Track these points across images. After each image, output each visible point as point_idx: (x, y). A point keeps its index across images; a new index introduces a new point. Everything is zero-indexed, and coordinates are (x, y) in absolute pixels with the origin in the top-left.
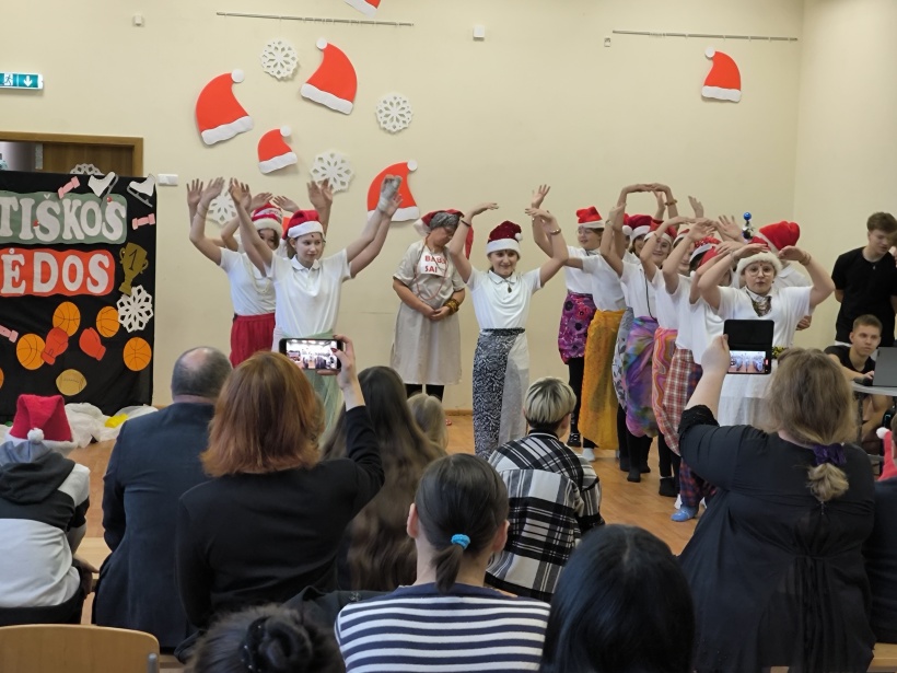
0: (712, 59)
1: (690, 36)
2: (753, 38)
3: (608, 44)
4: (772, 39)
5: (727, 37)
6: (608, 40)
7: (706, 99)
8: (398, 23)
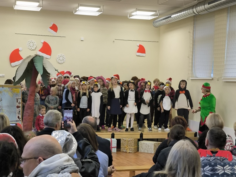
0: (138, 46)
1: (133, 41)
2: (148, 41)
5: (142, 41)
6: (114, 41)
7: (137, 56)
8: (62, 36)
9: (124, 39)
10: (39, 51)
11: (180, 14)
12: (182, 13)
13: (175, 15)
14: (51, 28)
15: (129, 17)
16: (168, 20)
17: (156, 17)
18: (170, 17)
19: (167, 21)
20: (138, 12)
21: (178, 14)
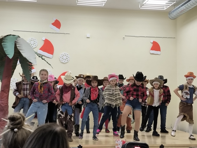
0: (152, 43)
1: (146, 37)
2: (163, 37)
3: (124, 39)
4: (168, 38)
5: (156, 37)
6: (124, 38)
7: (151, 54)
8: (65, 33)
9: (135, 36)
10: (40, 49)
17: (173, 4)
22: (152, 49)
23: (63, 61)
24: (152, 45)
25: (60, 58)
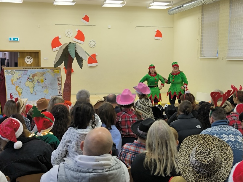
0: (156, 31)
1: (152, 27)
2: (164, 27)
3: (135, 29)
4: (168, 27)
5: (159, 27)
8: (93, 25)
9: (144, 26)
10: (75, 38)
11: (190, 4)
12: (192, 3)
13: (186, 5)
14: (84, 19)
15: (148, 7)
16: (181, 9)
17: (170, 7)
18: (182, 6)
19: (179, 10)
20: (155, 3)
21: (189, 4)
22: (156, 36)
23: (92, 46)
24: (156, 33)
25: (89, 44)
